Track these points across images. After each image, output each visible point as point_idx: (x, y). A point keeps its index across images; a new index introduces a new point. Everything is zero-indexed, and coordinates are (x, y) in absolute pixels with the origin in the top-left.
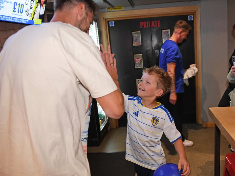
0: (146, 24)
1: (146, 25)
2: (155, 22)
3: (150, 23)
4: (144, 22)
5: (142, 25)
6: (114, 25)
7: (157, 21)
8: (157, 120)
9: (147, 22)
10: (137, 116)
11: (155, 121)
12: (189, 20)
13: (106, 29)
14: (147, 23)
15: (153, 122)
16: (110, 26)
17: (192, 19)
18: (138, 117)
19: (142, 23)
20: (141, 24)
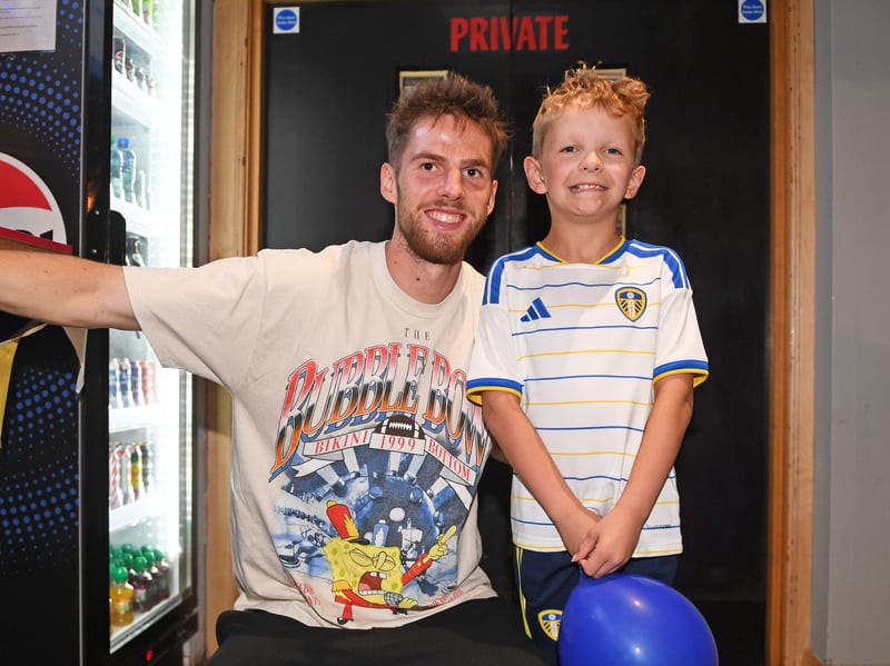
0: (483, 29)
1: (487, 36)
2: (538, 19)
3: (511, 25)
4: (475, 21)
5: (463, 34)
6: (296, 29)
7: (550, 19)
8: (637, 297)
9: (494, 20)
10: (545, 314)
11: (631, 303)
12: (742, 20)
13: (249, 42)
14: (489, 24)
15: (624, 308)
16: (277, 30)
17: (763, 19)
18: (549, 316)
19: (463, 22)
20: (454, 29)
